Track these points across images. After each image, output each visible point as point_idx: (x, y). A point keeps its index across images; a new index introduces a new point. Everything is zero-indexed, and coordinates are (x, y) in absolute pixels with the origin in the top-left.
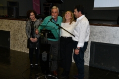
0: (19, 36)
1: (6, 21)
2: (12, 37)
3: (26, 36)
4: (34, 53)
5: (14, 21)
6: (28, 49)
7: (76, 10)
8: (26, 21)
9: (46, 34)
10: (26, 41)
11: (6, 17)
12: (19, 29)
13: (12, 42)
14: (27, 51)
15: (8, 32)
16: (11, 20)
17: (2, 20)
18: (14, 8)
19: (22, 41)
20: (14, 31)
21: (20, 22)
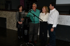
0: (12, 21)
1: (4, 12)
2: (7, 21)
3: (16, 21)
4: (21, 31)
5: (9, 12)
6: (17, 28)
7: (51, 5)
8: (16, 12)
9: (27, 19)
10: (16, 24)
11: (4, 10)
12: (12, 17)
13: (7, 24)
14: (16, 29)
15: (6, 19)
16: (7, 12)
17: (2, 11)
18: (9, 5)
19: (14, 23)
20: (9, 17)
21: (12, 12)
